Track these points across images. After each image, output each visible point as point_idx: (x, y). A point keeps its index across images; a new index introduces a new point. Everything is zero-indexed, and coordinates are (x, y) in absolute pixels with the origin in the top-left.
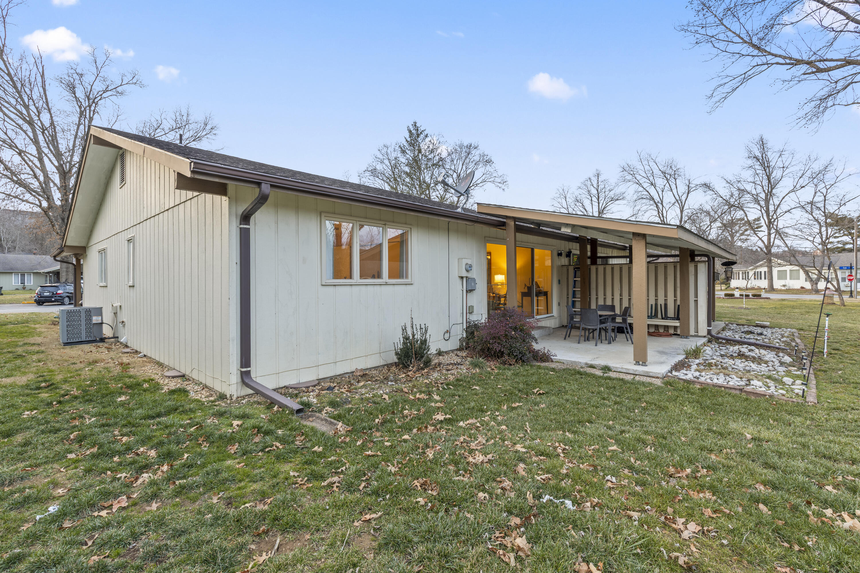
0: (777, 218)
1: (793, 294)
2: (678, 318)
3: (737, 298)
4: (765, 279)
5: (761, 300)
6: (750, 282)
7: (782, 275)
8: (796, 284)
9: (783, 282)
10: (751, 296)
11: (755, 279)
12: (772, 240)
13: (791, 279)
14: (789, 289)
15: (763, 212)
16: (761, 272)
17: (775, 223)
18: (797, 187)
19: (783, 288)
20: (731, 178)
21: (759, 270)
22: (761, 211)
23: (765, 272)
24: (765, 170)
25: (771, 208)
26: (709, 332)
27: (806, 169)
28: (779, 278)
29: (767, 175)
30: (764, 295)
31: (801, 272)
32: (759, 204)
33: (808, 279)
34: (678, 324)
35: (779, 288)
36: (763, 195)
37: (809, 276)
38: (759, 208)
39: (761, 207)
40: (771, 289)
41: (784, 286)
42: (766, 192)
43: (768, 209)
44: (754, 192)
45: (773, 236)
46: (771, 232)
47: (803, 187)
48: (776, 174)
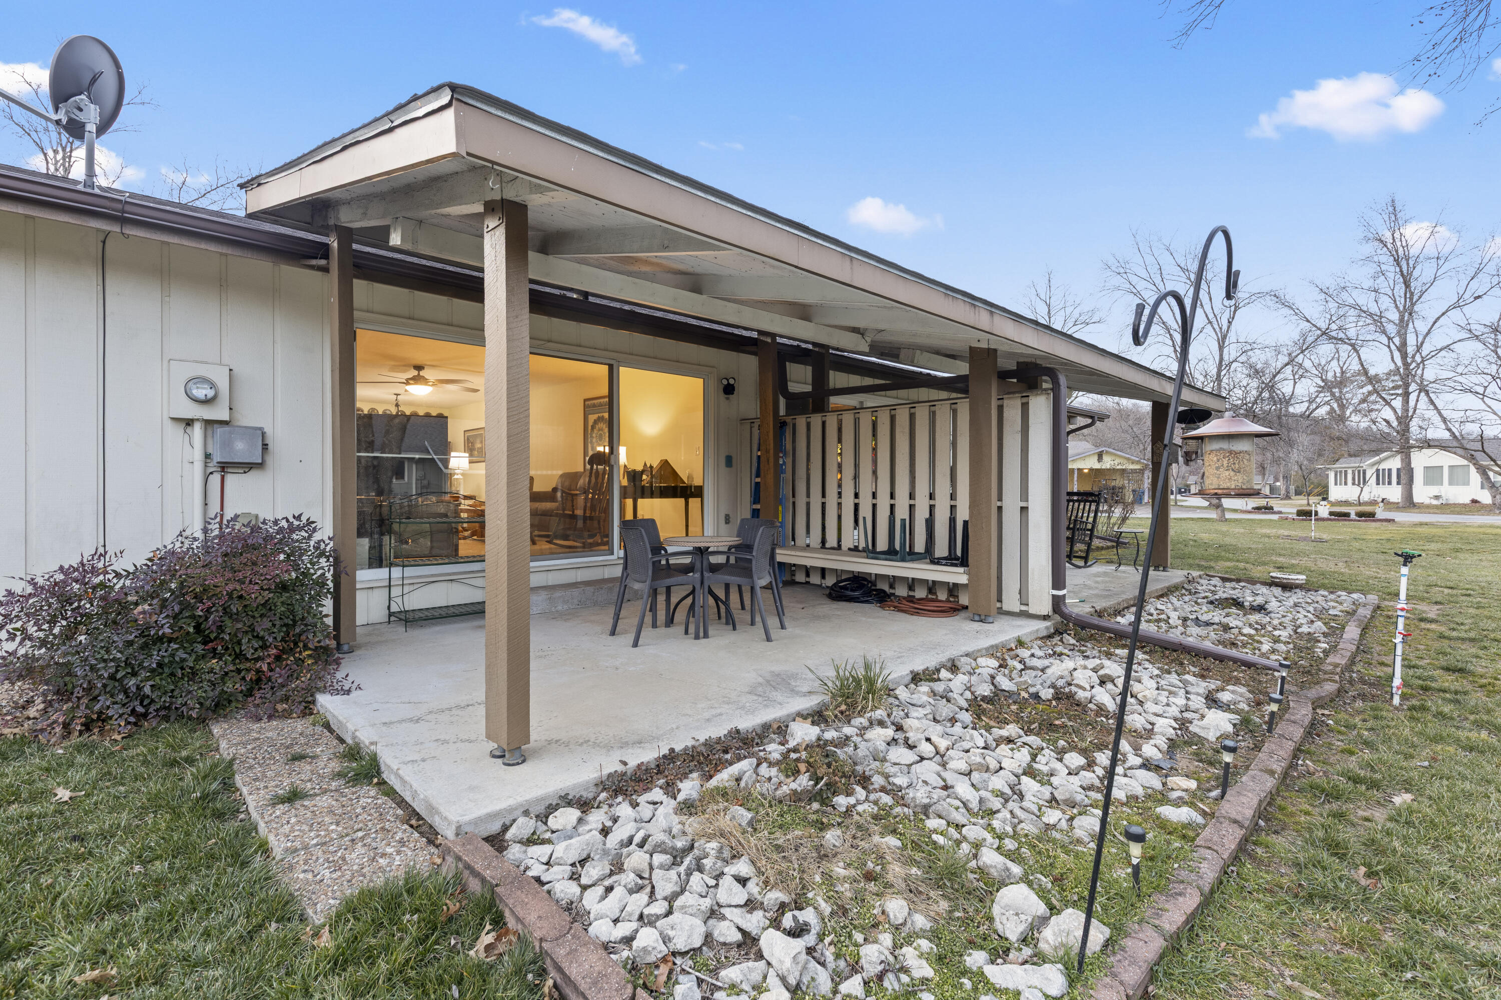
0: (1423, 361)
1: (1453, 513)
2: (963, 562)
3: (1323, 519)
4: (1398, 483)
5: (1374, 524)
6: (1366, 489)
7: (1433, 474)
8: (1462, 494)
9: (1434, 490)
10: (1353, 516)
11: (1378, 484)
12: (1412, 403)
13: (1450, 484)
14: (1447, 505)
15: (1393, 347)
16: (1390, 470)
17: (1419, 372)
18: (1466, 296)
19: (1435, 502)
20: (1329, 283)
21: (1385, 466)
22: (1389, 347)
23: (1398, 470)
24: (1398, 264)
25: (1411, 340)
26: (1058, 603)
27: (1485, 261)
28: (1428, 482)
29: (1402, 275)
30: (1380, 513)
31: (1473, 469)
32: (1384, 332)
33: (1486, 484)
34: (963, 579)
35: (1427, 501)
36: (1394, 316)
37: (1488, 478)
38: (1385, 340)
39: (1389, 339)
40: (1409, 503)
41: (1437, 497)
42: (1401, 309)
43: (1404, 344)
44: (1374, 309)
45: (1413, 398)
46: (1411, 389)
47: (1479, 297)
48: (1423, 273)
